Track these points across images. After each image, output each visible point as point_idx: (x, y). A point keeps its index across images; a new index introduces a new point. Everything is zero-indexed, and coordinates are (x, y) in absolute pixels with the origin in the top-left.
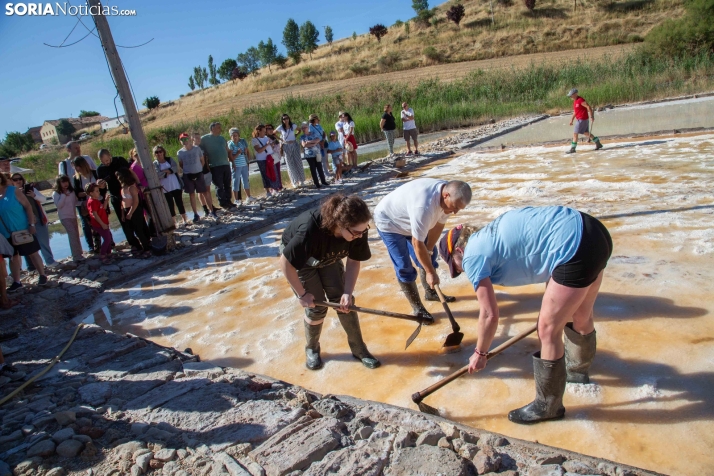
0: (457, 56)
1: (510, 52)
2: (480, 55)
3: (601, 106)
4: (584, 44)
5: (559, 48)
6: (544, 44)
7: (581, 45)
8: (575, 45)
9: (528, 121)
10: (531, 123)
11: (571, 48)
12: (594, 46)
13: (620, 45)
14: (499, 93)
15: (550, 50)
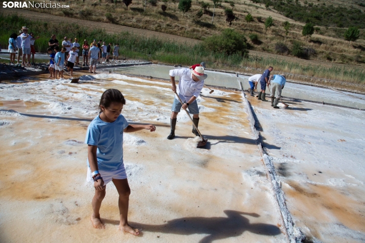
0: (122, 22)
1: (149, 28)
2: (134, 25)
3: (177, 64)
4: (183, 35)
5: (171, 33)
6: (165, 29)
7: (181, 35)
8: (179, 34)
9: (140, 63)
10: (140, 64)
11: (177, 35)
12: (187, 37)
13: (197, 40)
14: (132, 46)
15: (167, 33)
